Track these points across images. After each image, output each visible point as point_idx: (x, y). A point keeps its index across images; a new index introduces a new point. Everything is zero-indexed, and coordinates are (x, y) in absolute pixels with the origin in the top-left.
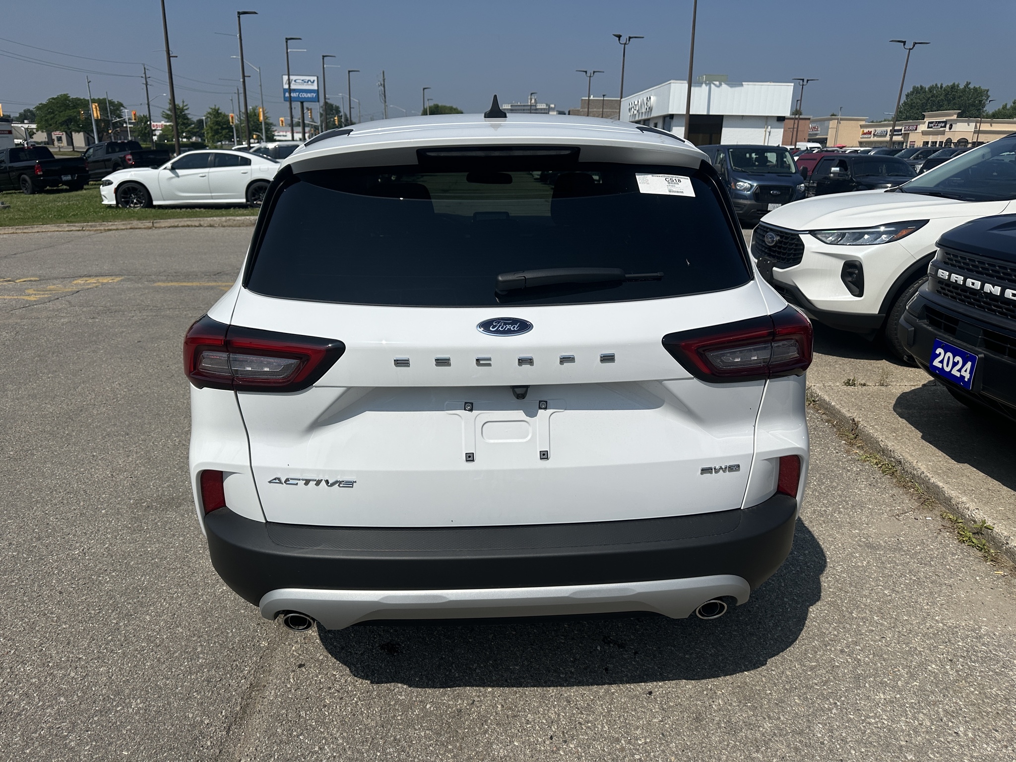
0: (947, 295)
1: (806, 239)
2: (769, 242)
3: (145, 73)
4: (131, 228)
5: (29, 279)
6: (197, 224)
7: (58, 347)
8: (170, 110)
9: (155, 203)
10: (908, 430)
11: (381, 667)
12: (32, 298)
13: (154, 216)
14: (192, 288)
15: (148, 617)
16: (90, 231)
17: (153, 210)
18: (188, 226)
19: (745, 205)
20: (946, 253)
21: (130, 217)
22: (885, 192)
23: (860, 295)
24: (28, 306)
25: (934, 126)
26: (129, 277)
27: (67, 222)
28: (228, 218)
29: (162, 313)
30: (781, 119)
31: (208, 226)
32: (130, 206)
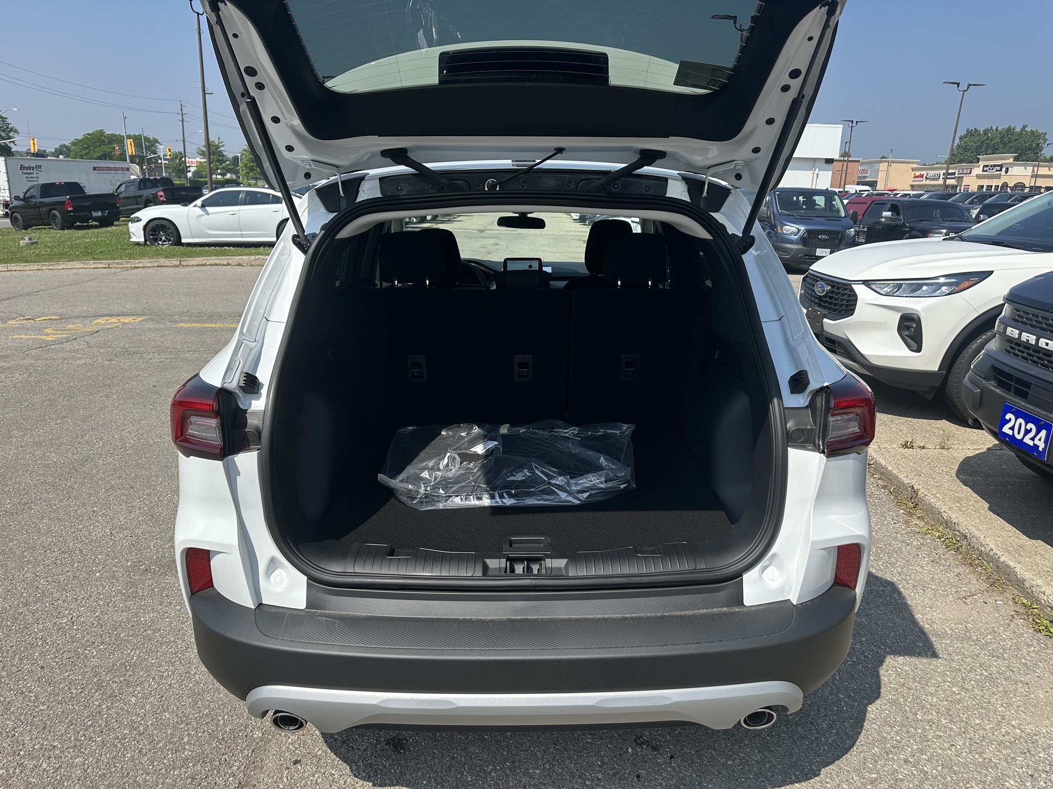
0: (1017, 355)
1: (859, 289)
2: (819, 292)
3: (181, 110)
4: (158, 266)
5: (49, 318)
6: (225, 262)
7: (70, 390)
8: (204, 146)
9: (183, 241)
10: (973, 499)
11: (385, 766)
12: (50, 338)
13: (181, 254)
14: (214, 330)
15: (133, 699)
16: (116, 268)
17: (182, 248)
18: (216, 265)
19: (792, 250)
20: (1016, 309)
21: (158, 254)
22: (944, 240)
23: (919, 350)
24: (44, 346)
26: (151, 317)
27: (94, 259)
28: (257, 257)
29: (181, 356)
30: (829, 161)
31: (236, 265)
32: (158, 244)
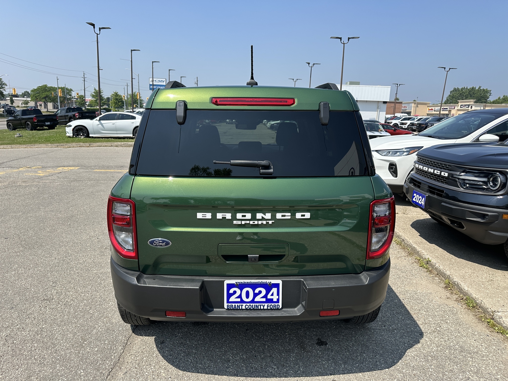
0: (418, 173)
1: (374, 154)
3: (84, 76)
5: (37, 167)
6: (110, 145)
7: (58, 193)
8: (94, 93)
9: (90, 135)
12: (41, 175)
13: (90, 141)
14: (111, 172)
16: (61, 147)
17: (90, 139)
18: (106, 146)
20: (418, 158)
21: (80, 141)
23: (396, 177)
24: (40, 178)
25: (463, 107)
26: (82, 167)
27: (51, 143)
28: (125, 143)
29: (100, 182)
30: (385, 102)
31: (115, 146)
32: (79, 137)
